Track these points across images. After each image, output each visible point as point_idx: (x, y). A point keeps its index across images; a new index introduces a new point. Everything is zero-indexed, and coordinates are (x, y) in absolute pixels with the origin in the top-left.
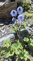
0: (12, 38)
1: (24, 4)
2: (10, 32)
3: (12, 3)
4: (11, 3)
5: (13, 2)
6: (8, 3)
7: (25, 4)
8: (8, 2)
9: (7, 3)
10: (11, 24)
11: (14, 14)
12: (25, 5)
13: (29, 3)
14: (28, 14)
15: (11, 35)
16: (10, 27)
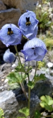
2: (6, 86)
4: (6, 11)
5: (13, 9)
14: (47, 39)
15: (7, 94)
16: (4, 72)
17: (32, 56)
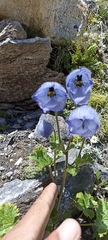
0: (27, 201)
1: (78, 52)
3: (32, 40)
4: (26, 41)
5: (37, 38)
6: (15, 39)
7: (82, 51)
8: (15, 36)
9: (8, 39)
10: (19, 129)
11: (50, 99)
12: (83, 59)
13: (97, 52)
15: (20, 186)
16: (14, 146)
17: (79, 129)
